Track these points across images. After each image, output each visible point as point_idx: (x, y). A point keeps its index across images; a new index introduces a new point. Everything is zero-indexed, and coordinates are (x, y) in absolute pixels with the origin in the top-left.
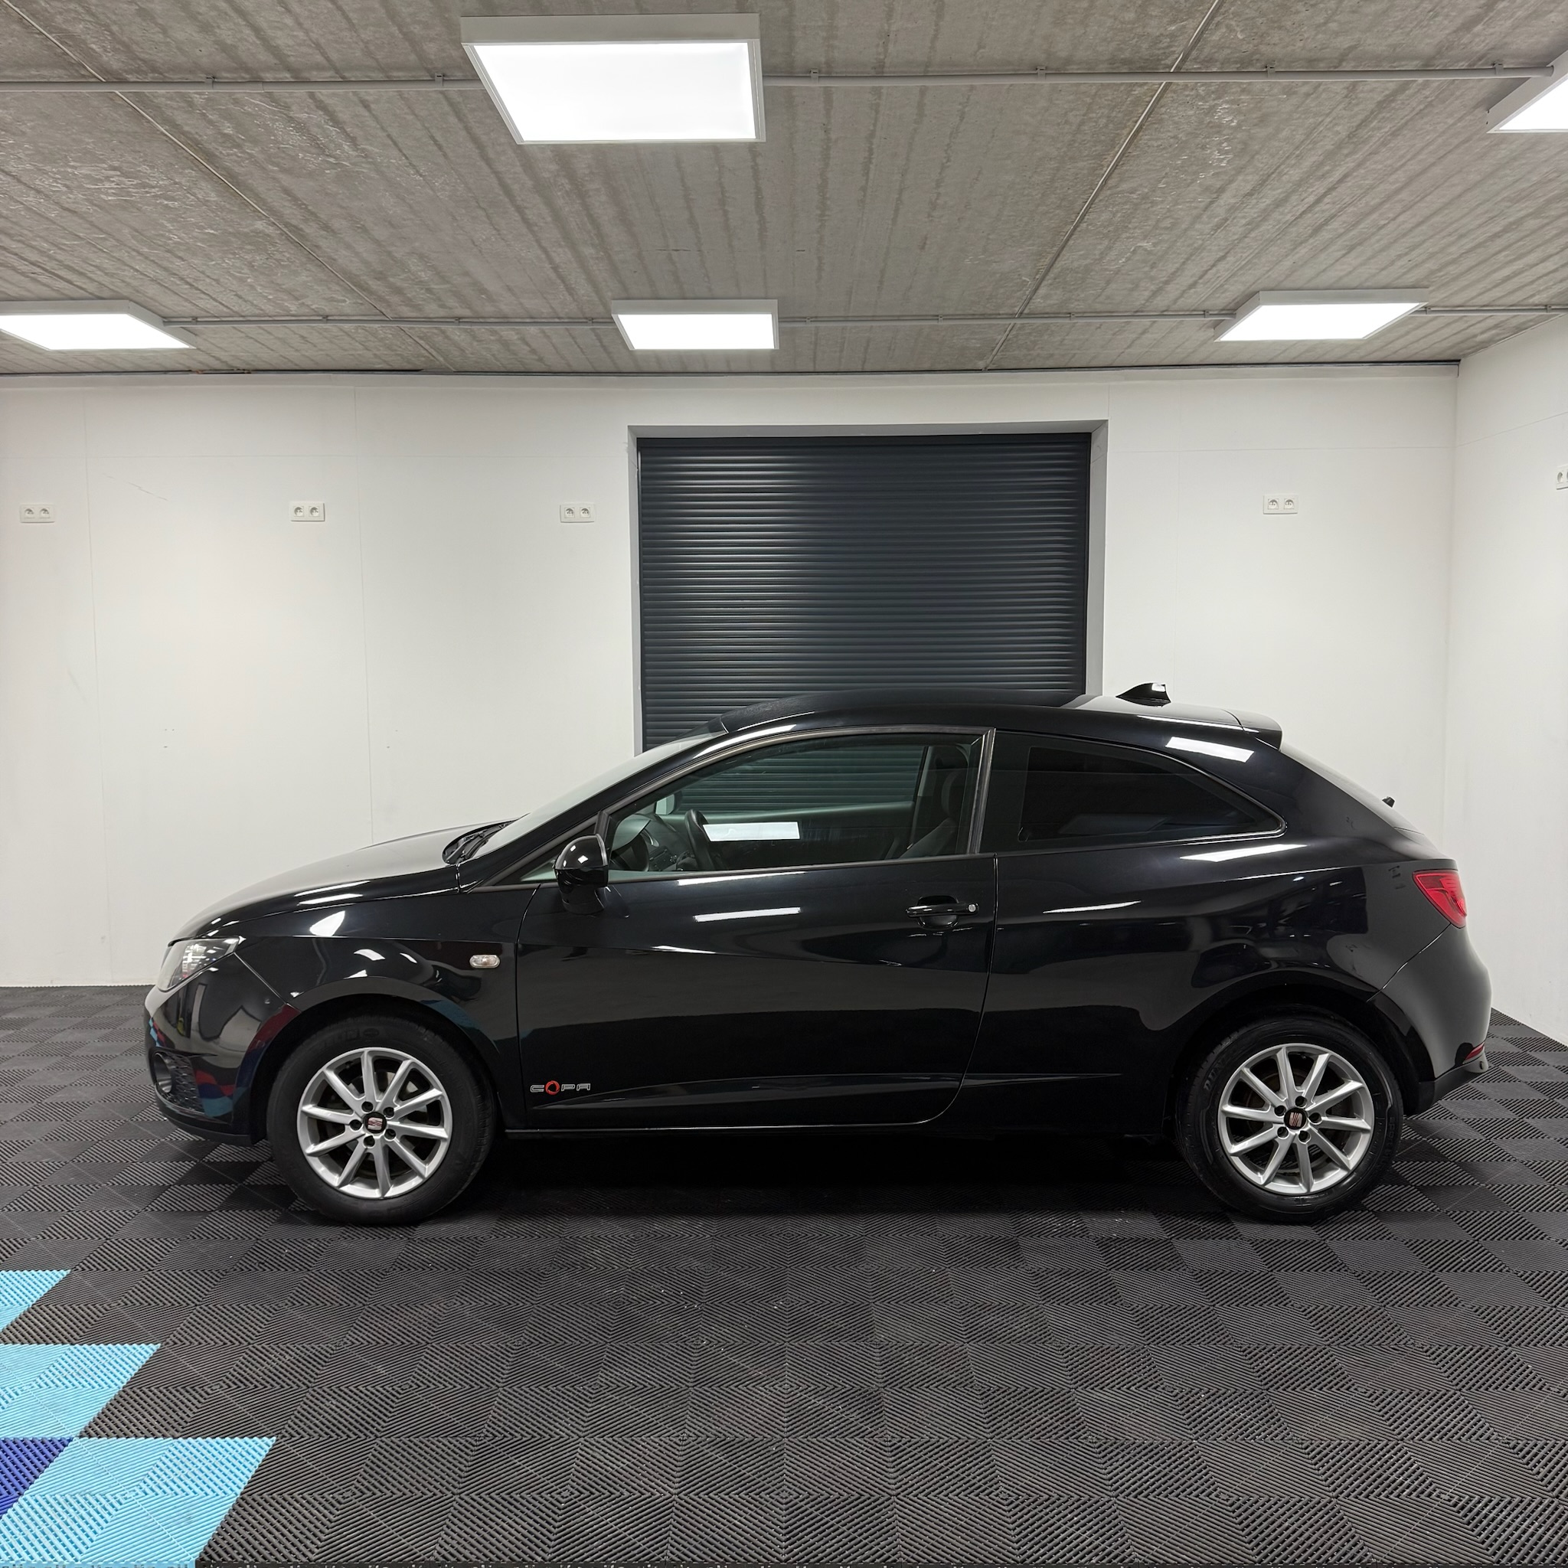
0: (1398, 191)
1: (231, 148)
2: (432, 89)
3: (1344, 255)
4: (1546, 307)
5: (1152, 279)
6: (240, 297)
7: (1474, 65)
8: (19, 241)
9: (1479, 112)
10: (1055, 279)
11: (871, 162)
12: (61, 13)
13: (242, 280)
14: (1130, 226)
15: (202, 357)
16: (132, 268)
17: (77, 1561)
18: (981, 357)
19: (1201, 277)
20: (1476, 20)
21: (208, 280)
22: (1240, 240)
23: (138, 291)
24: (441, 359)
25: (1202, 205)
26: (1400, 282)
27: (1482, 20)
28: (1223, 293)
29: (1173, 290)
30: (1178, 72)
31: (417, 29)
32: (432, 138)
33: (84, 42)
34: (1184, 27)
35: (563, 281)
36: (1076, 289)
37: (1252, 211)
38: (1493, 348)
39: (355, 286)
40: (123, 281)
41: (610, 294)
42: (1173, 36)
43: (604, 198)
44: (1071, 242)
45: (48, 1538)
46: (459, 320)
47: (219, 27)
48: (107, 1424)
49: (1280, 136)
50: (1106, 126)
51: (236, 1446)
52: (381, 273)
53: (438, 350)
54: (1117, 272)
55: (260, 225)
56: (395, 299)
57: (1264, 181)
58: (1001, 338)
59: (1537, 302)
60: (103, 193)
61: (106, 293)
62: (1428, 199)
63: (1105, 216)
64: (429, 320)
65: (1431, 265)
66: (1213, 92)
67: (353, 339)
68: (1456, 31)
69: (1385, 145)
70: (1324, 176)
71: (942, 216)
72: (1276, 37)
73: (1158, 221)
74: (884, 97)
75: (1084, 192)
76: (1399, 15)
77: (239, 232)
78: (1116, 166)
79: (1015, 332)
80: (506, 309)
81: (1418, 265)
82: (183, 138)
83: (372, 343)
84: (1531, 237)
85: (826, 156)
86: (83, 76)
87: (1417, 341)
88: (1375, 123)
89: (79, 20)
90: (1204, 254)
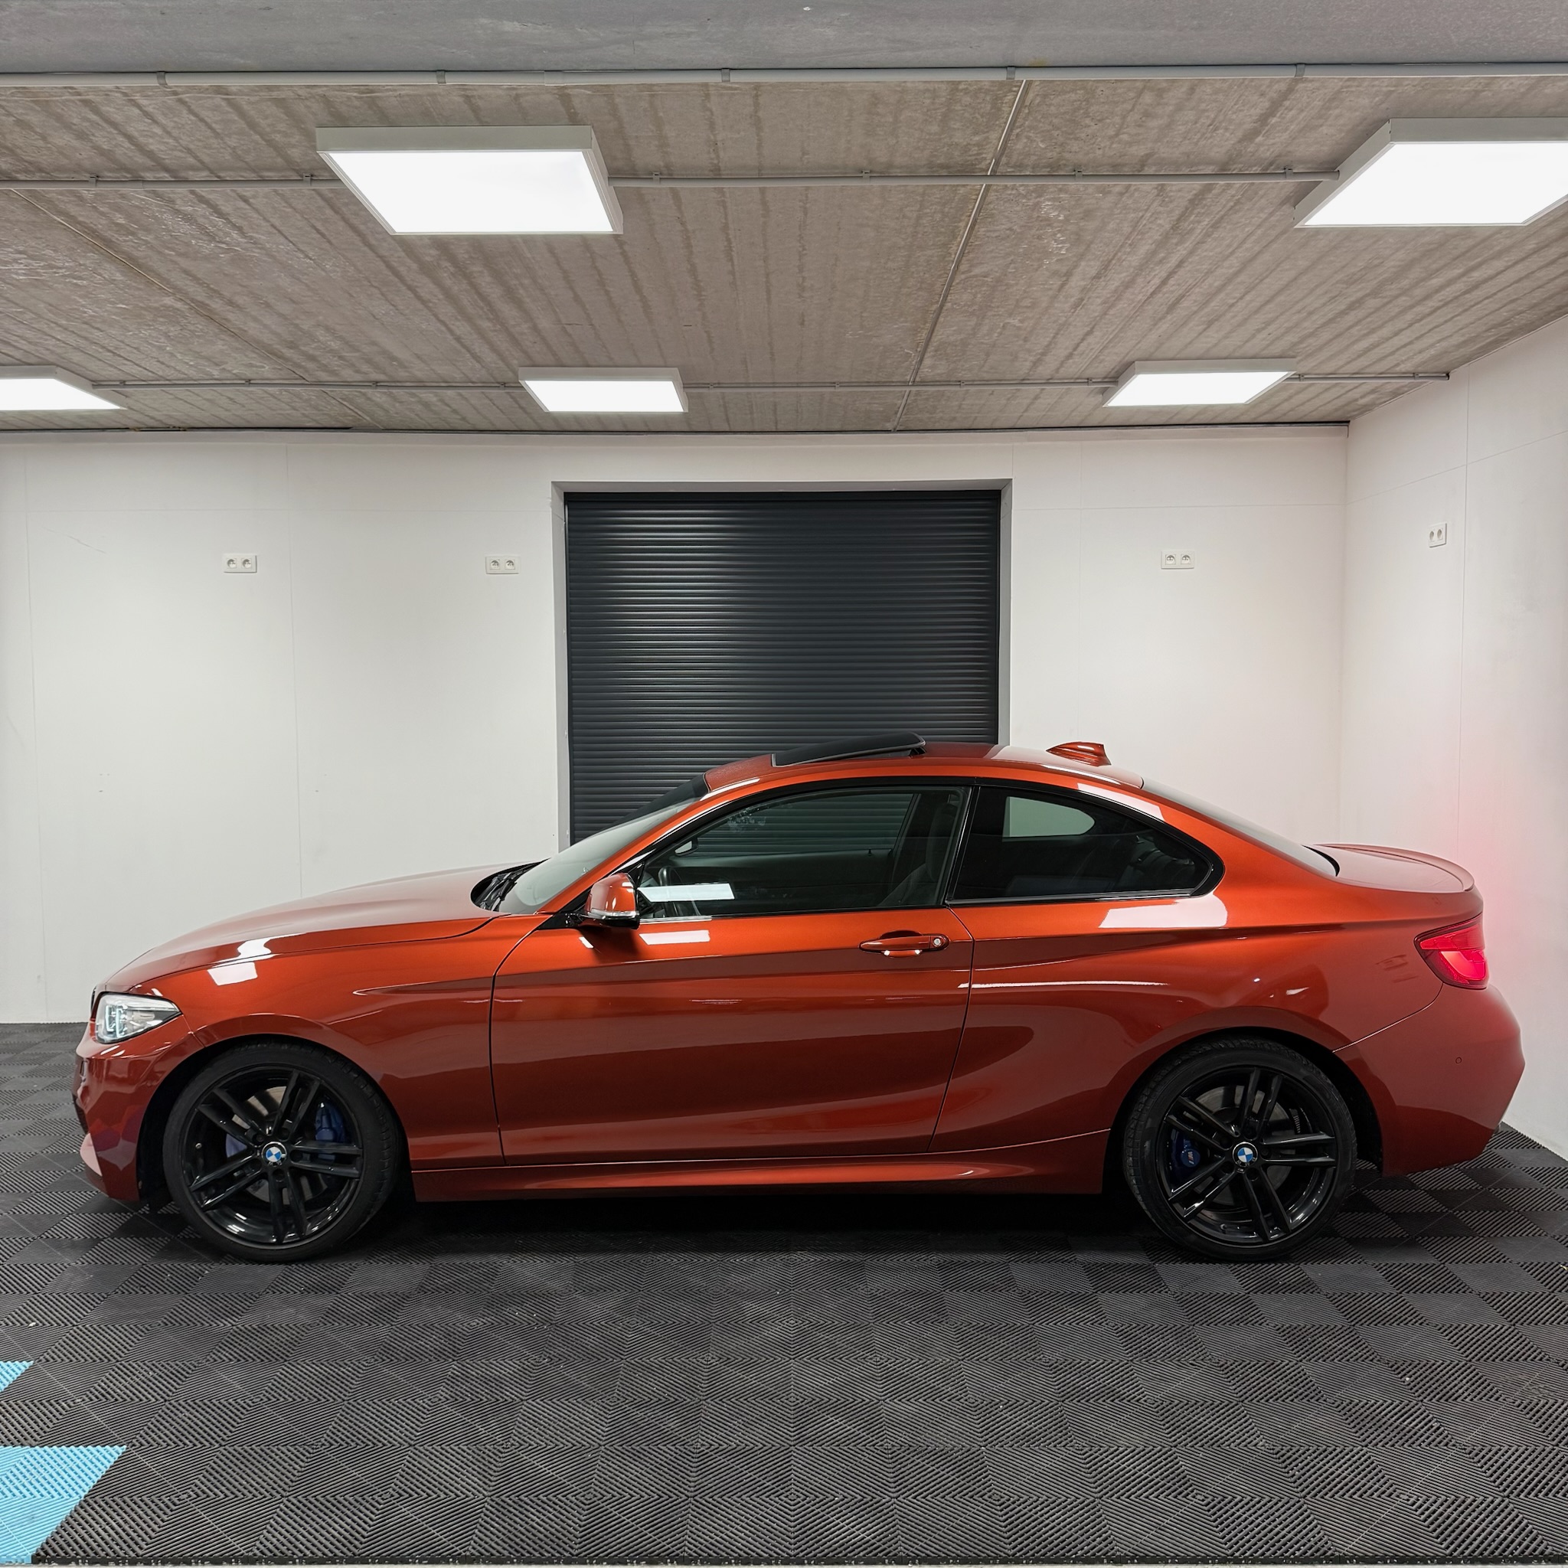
0: (1236, 274)
1: (126, 235)
2: (305, 188)
3: (1205, 330)
4: (1414, 375)
5: (1029, 351)
6: (162, 363)
7: (1267, 169)
9: (1286, 208)
10: (936, 351)
13: (160, 348)
14: (993, 305)
15: (137, 416)
18: (887, 419)
19: (1075, 349)
20: (1256, 132)
21: (128, 348)
22: (1101, 316)
23: (62, 358)
24: (368, 418)
25: (1055, 287)
26: (1265, 353)
27: (1260, 132)
28: (1101, 362)
29: (1051, 361)
30: (994, 175)
31: (278, 137)
32: (314, 227)
34: (986, 138)
35: (469, 351)
36: (960, 361)
38: (1378, 410)
39: (271, 354)
40: (48, 349)
41: (516, 362)
42: (978, 145)
43: (488, 279)
44: (941, 319)
46: (376, 384)
47: (93, 135)
49: (1108, 228)
50: (943, 221)
51: (88, 1453)
52: (292, 342)
53: (363, 410)
54: (994, 346)
55: (168, 301)
56: (310, 365)
57: (1107, 266)
58: (901, 403)
59: (1403, 370)
60: (13, 273)
61: (32, 360)
63: (965, 297)
64: (347, 384)
65: (1292, 338)
66: (1033, 192)
67: (280, 400)
68: (1240, 141)
69: (1209, 236)
70: (1160, 262)
71: (812, 297)
72: (1075, 146)
73: (1017, 301)
74: (728, 195)
75: (940, 276)
76: (1182, 129)
77: (150, 307)
78: (962, 253)
79: (912, 398)
80: (419, 374)
81: (1278, 338)
82: (78, 226)
83: (297, 404)
84: (1377, 314)
85: (688, 245)
87: (1303, 404)
88: (1193, 217)
90: (1071, 329)
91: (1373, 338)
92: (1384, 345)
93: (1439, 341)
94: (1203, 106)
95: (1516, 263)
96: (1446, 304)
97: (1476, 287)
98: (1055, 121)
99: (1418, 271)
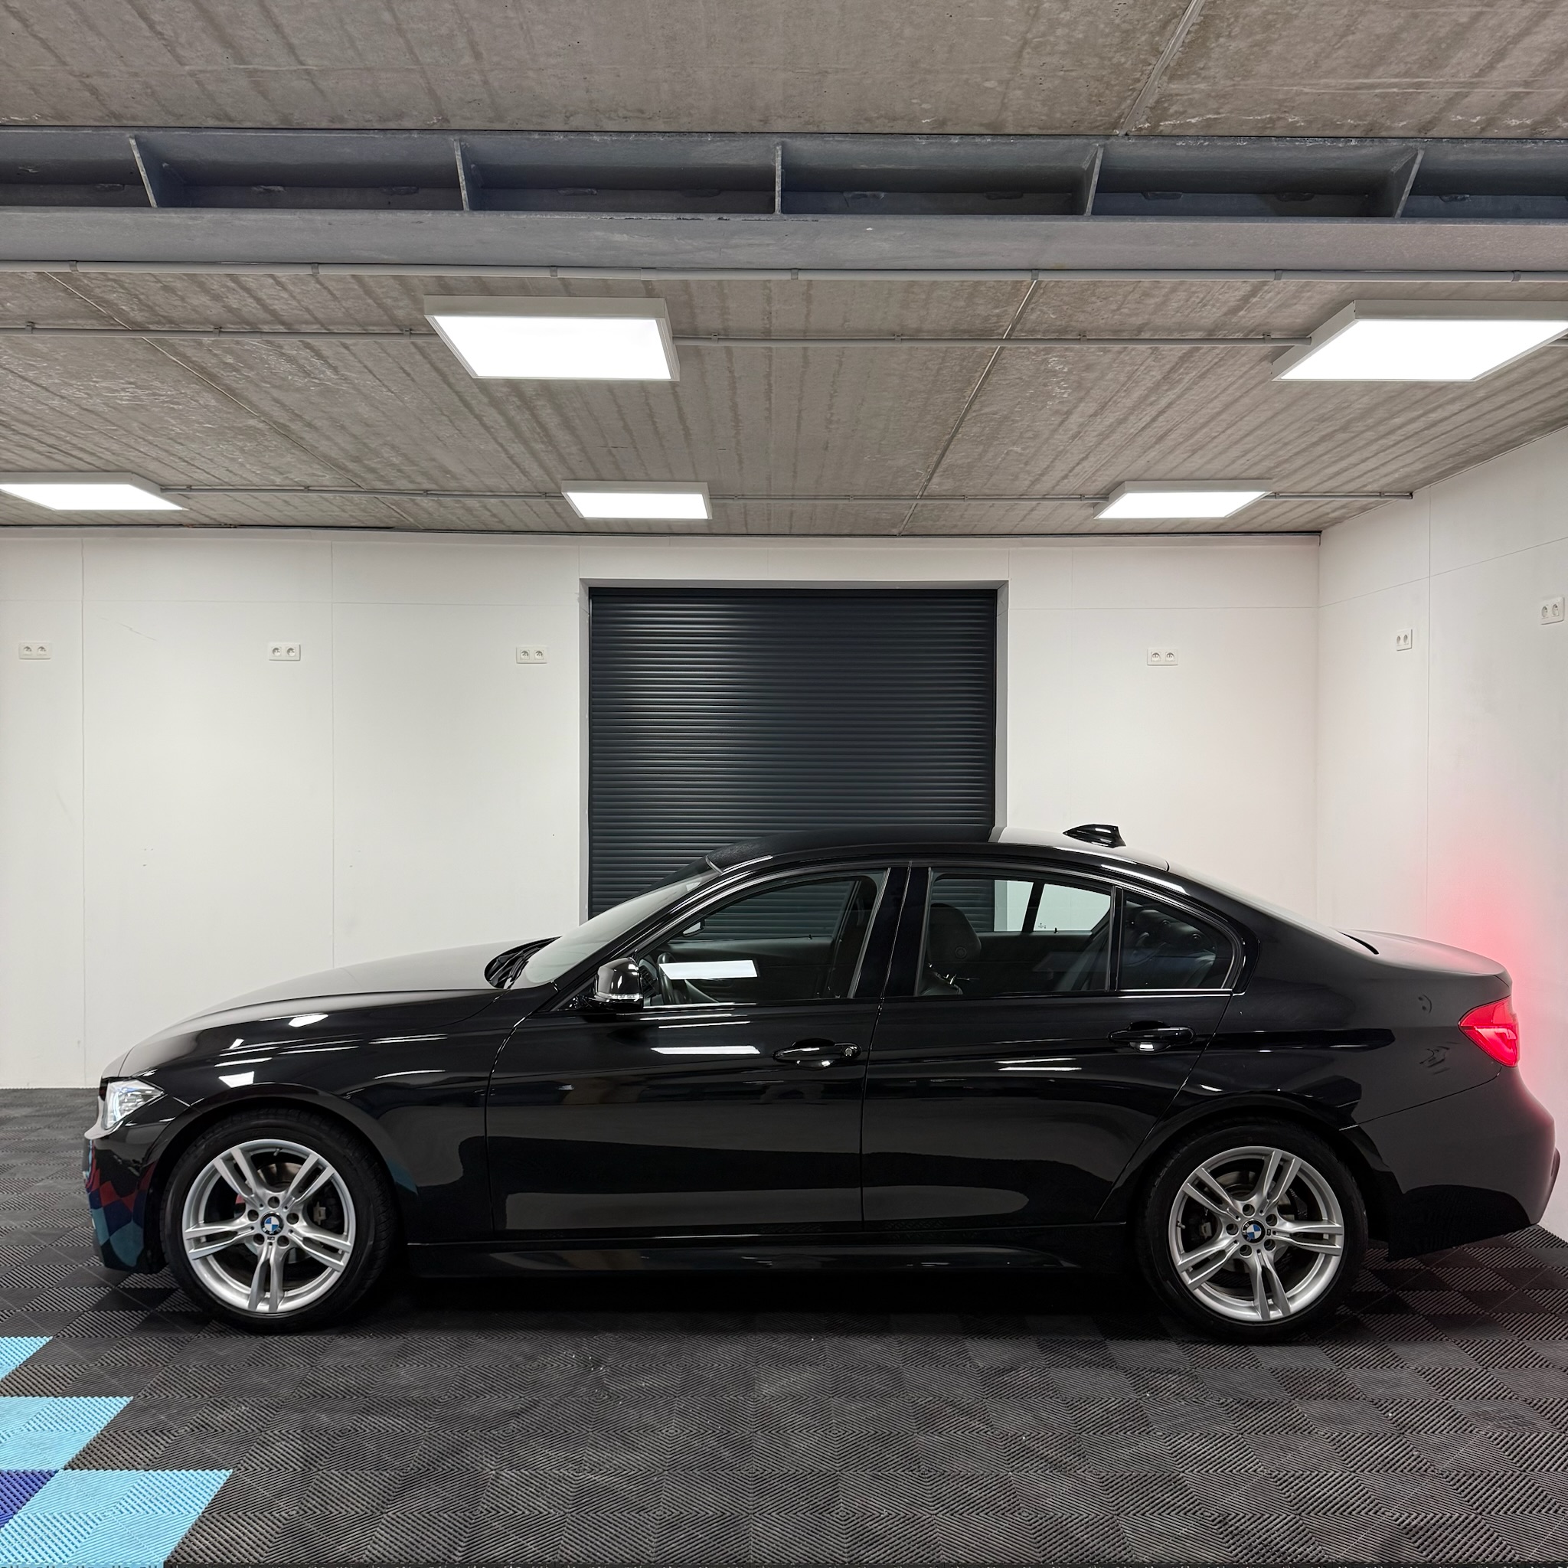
0: (1219, 414)
1: (231, 372)
2: (404, 341)
3: (1189, 457)
4: (1381, 494)
5: (1029, 473)
6: (231, 472)
7: (1248, 335)
8: (41, 430)
9: (1265, 364)
10: (945, 472)
12: (99, 287)
13: (233, 460)
14: (999, 436)
15: (193, 515)
16: (137, 450)
17: (64, 1562)
18: (894, 526)
20: (1238, 308)
21: (203, 459)
22: (1097, 446)
23: (140, 467)
24: (411, 520)
25: (1056, 422)
26: (1244, 475)
27: (1243, 308)
28: (1094, 482)
29: (1049, 480)
30: (1008, 339)
31: (389, 301)
32: (402, 369)
33: (116, 304)
34: (1006, 311)
35: (518, 467)
36: (965, 479)
37: (1100, 426)
38: (1346, 522)
39: (333, 465)
40: (128, 459)
41: (559, 476)
42: (998, 316)
43: (549, 411)
44: (951, 447)
45: (39, 1546)
46: (427, 492)
47: (227, 297)
48: (88, 1459)
49: (1107, 378)
50: (960, 371)
51: (198, 1476)
52: (357, 457)
53: (410, 514)
54: (997, 468)
55: (252, 422)
56: (369, 476)
57: (1103, 407)
58: (908, 513)
59: (1371, 490)
60: (118, 399)
61: (113, 468)
62: (1246, 418)
63: (976, 430)
64: (399, 493)
65: (1268, 463)
66: (1041, 351)
67: (333, 504)
68: (1225, 314)
69: (1196, 384)
70: (1151, 404)
71: (838, 428)
72: (1082, 317)
73: (1021, 433)
74: (773, 352)
75: (954, 414)
76: (1175, 305)
77: (233, 427)
78: (975, 396)
79: (918, 509)
80: (468, 485)
81: (1255, 464)
82: (191, 365)
83: (348, 508)
84: (1345, 445)
85: (733, 387)
86: (112, 325)
87: (1279, 516)
88: (1182, 370)
89: (114, 292)
90: (1068, 455)
91: (1343, 464)
92: (1353, 470)
93: (1403, 467)
94: (1194, 289)
95: (1468, 407)
96: (1407, 438)
97: (1434, 424)
98: (1066, 299)
99: (1380, 413)
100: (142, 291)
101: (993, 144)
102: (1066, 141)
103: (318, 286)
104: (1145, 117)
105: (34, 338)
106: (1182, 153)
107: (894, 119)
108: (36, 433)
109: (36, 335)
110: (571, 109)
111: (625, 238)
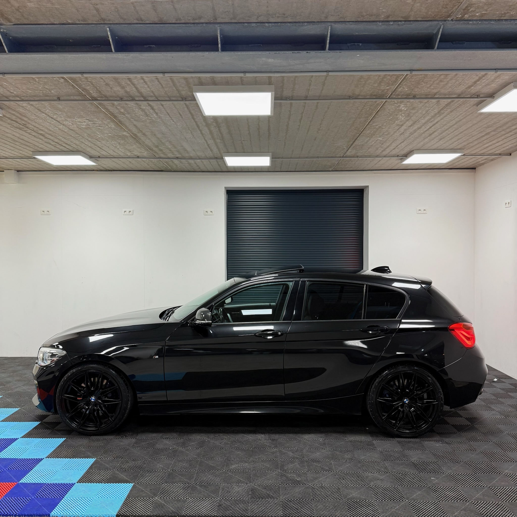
0: (453, 125)
1: (122, 115)
2: (182, 103)
3: (439, 141)
4: (500, 154)
5: (382, 147)
6: (114, 151)
7: (472, 96)
8: (54, 137)
9: (475, 107)
10: (353, 147)
11: (302, 119)
12: (84, 84)
13: (116, 147)
14: (376, 134)
15: (99, 167)
16: (85, 144)
17: (82, 514)
18: (331, 167)
19: (397, 147)
20: (472, 86)
21: (106, 147)
22: (408, 138)
23: (84, 149)
24: (170, 168)
25: (397, 129)
26: (456, 147)
28: (403, 151)
29: (388, 151)
30: (389, 98)
31: (181, 88)
32: (179, 113)
33: (89, 91)
34: (390, 88)
35: (210, 148)
36: (360, 150)
37: (411, 130)
38: (485, 165)
39: (149, 149)
40: (81, 147)
41: (223, 152)
42: (388, 89)
43: (225, 128)
44: (358, 138)
46: (177, 158)
47: (126, 87)
48: (85, 479)
49: (419, 112)
50: (369, 110)
52: (157, 146)
53: (170, 166)
54: (372, 146)
55: (125, 133)
56: (160, 152)
57: (415, 123)
58: (337, 163)
59: (497, 153)
60: (82, 125)
61: (75, 150)
62: (462, 127)
63: (368, 132)
64: (169, 158)
65: (465, 143)
66: (399, 102)
67: (145, 162)
68: (466, 88)
69: (449, 114)
70: (431, 122)
71: (321, 132)
72: (416, 90)
73: (384, 133)
74: (307, 104)
75: (362, 126)
76: (450, 85)
77: (118, 135)
78: (372, 119)
79: (341, 161)
80: (192, 155)
81: (460, 144)
82: (109, 112)
83: (150, 164)
84: (493, 137)
85: (289, 118)
86: (85, 98)
87: (462, 163)
88: (445, 109)
89: (89, 86)
90: (397, 141)
91: (489, 144)
92: (493, 146)
93: (510, 144)
94: (458, 79)
98: (413, 83)
99: (509, 124)
100: (98, 85)
101: (405, 24)
102: (430, 23)
103: (158, 83)
104: (460, 13)
105: (59, 103)
106: (470, 26)
107: (372, 16)
108: (52, 138)
109: (60, 102)
110: (260, 14)
111: (272, 60)
